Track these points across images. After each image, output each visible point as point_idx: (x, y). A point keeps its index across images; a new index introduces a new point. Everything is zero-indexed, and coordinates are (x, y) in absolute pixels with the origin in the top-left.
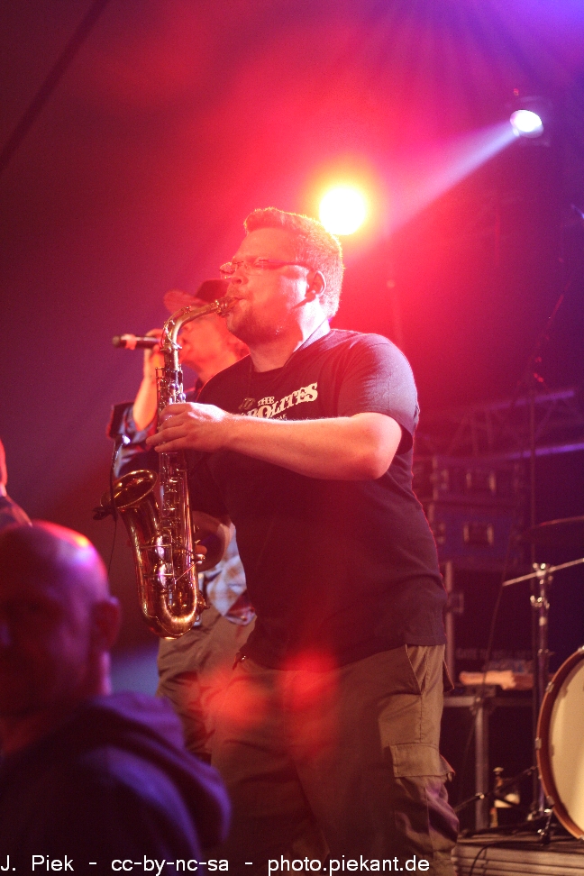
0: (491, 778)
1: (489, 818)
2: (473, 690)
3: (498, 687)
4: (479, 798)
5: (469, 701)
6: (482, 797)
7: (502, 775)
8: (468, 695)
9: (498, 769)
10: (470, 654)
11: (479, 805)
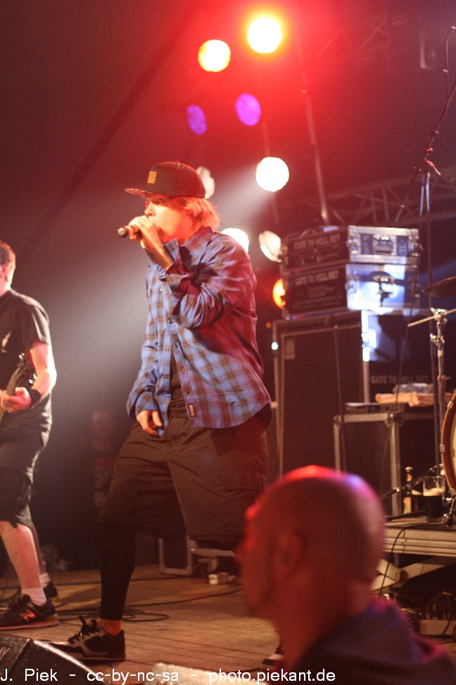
0: (403, 474)
1: (402, 506)
2: (387, 408)
3: (406, 405)
4: (395, 491)
5: (384, 416)
6: (398, 490)
7: (411, 472)
8: (383, 412)
9: (408, 468)
10: (382, 379)
11: (394, 496)
